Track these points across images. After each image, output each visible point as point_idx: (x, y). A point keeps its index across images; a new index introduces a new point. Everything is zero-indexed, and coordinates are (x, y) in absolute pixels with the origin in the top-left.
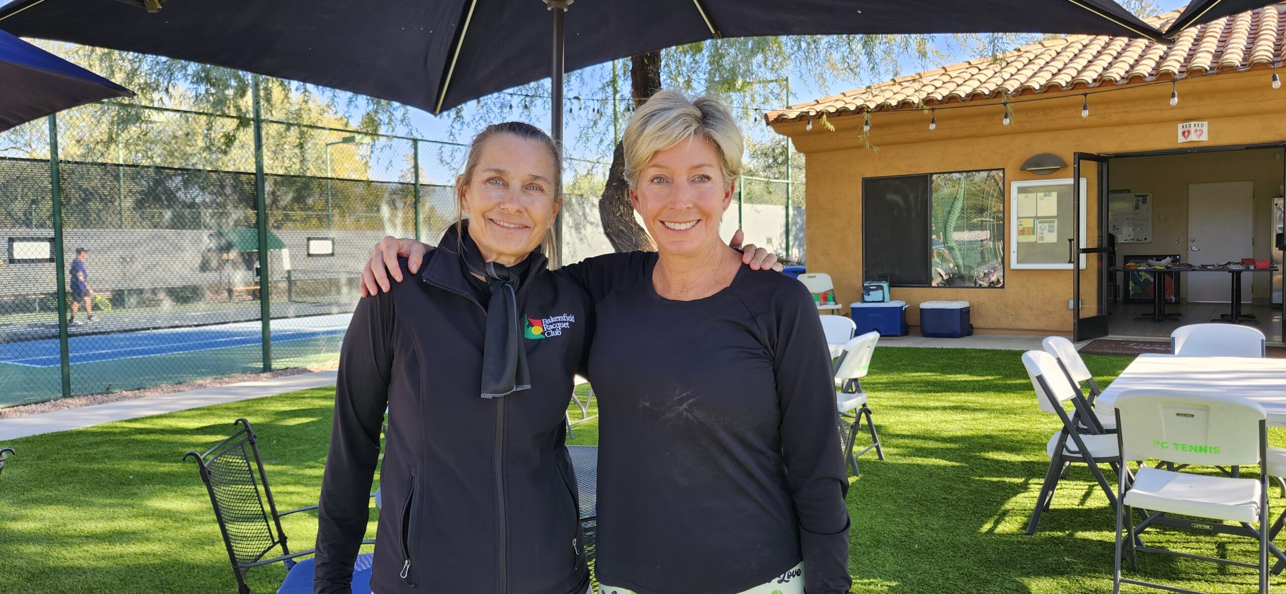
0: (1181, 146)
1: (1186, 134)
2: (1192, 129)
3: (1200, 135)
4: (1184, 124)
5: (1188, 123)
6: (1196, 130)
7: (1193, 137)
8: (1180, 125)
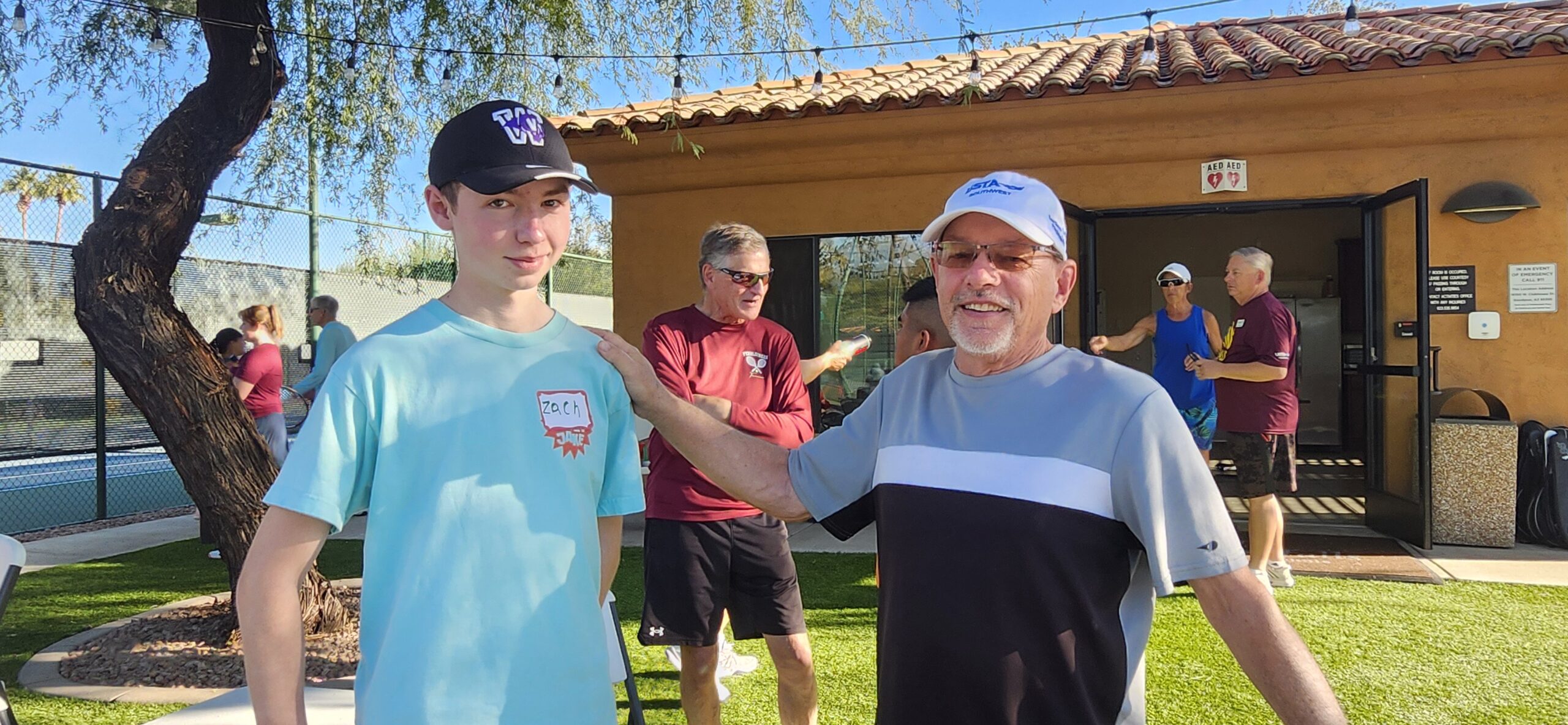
0: (1206, 200)
1: (1215, 180)
2: (1225, 171)
3: (1236, 182)
4: (1212, 164)
5: (1217, 162)
6: (1231, 174)
7: (1226, 185)
8: (1205, 166)
